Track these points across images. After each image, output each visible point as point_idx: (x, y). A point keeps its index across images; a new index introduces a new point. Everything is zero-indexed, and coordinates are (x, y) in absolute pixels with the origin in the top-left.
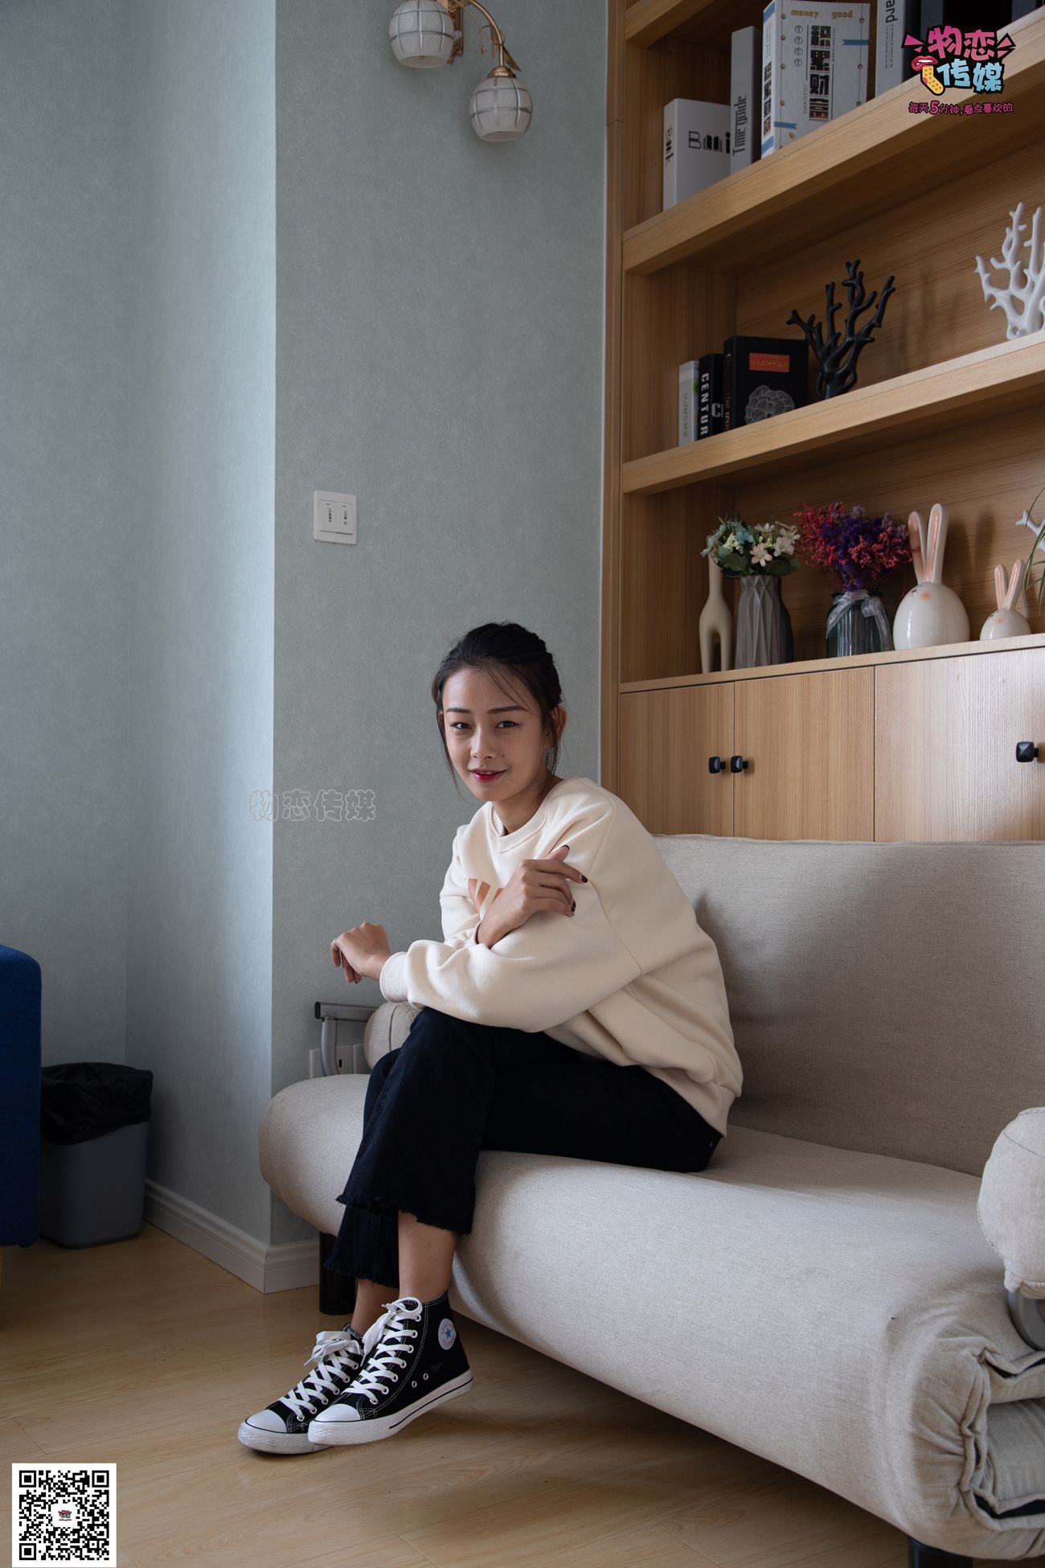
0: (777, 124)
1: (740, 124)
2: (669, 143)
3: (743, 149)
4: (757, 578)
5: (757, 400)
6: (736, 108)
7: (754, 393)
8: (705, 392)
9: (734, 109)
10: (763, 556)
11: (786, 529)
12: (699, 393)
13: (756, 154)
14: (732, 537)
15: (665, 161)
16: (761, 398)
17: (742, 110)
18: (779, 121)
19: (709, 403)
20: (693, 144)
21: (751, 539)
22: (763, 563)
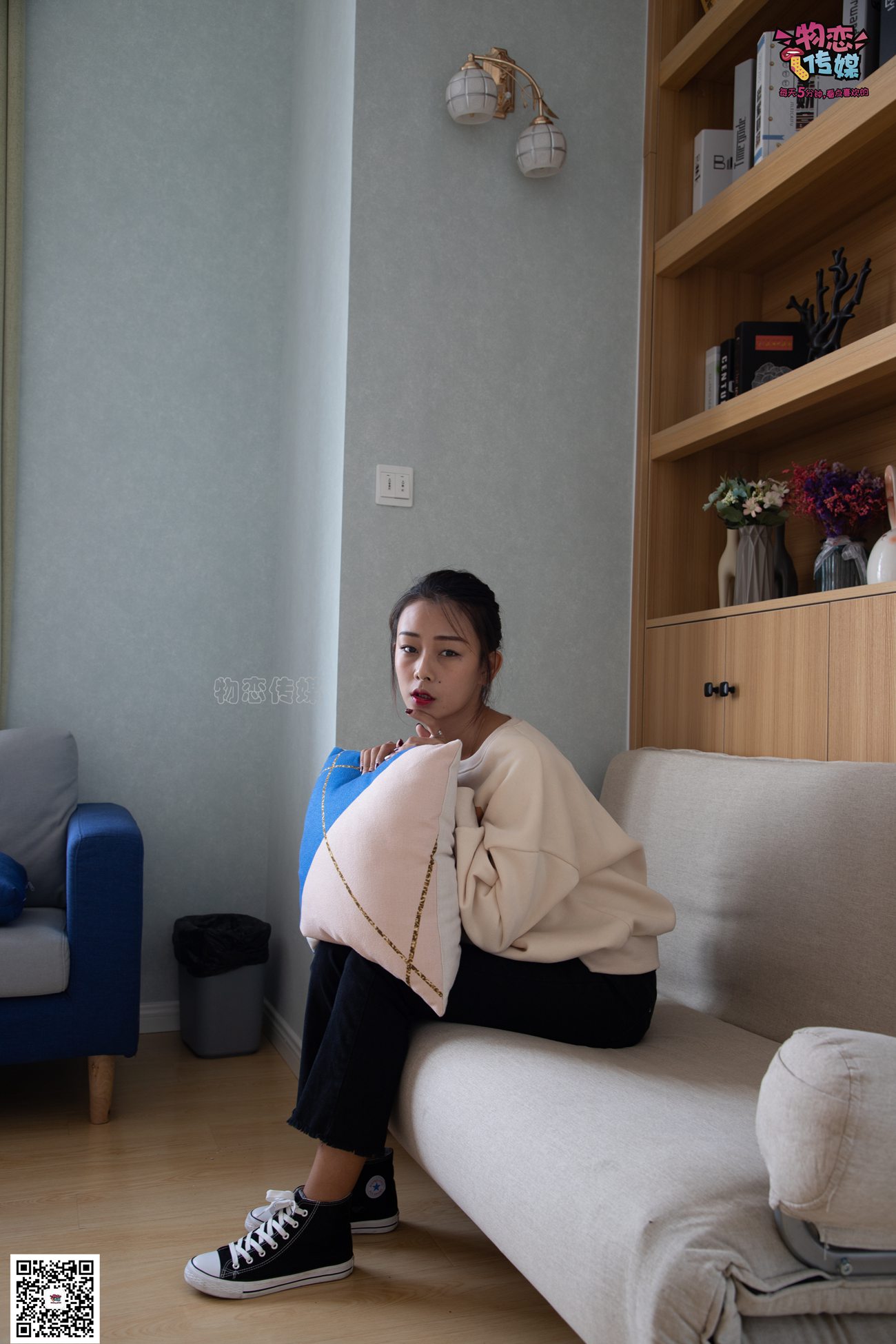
0: (765, 137)
1: (740, 142)
2: (697, 167)
3: (743, 163)
4: (752, 527)
5: (762, 376)
6: (738, 129)
7: (759, 369)
8: (724, 371)
9: (736, 130)
10: (755, 508)
11: (778, 485)
12: (720, 372)
13: (752, 164)
14: (729, 493)
15: (694, 182)
16: (766, 374)
17: (742, 130)
18: (767, 134)
19: (727, 381)
20: (718, 165)
21: (745, 495)
22: (754, 515)
